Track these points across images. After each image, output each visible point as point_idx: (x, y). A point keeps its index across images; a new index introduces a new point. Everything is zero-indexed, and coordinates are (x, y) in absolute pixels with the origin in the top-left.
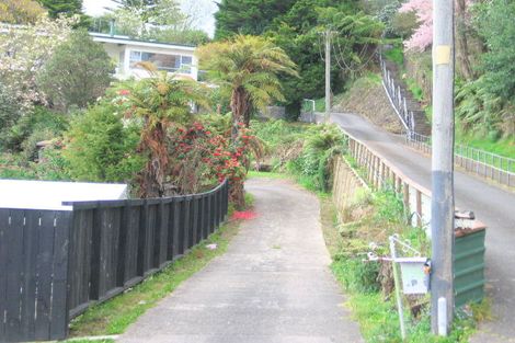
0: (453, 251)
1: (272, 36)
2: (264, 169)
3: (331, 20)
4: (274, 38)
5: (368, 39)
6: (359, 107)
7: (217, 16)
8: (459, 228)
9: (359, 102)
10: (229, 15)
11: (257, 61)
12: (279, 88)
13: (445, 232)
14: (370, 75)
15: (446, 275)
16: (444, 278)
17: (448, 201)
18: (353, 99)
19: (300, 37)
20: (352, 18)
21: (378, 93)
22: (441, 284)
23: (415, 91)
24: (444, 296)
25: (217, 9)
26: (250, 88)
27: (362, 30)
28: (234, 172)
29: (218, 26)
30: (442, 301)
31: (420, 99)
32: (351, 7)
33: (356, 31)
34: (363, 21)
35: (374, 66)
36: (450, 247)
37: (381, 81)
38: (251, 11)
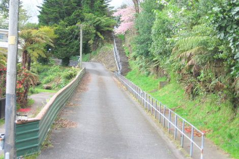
0: (14, 131)
1: (56, 26)
2: (48, 88)
3: (91, 19)
4: (57, 28)
5: (107, 28)
6: (103, 59)
7: (39, 17)
8: (20, 120)
9: (103, 57)
10: (45, 16)
11: (33, 38)
12: (44, 51)
13: (10, 122)
14: (108, 45)
15: (11, 142)
16: (9, 143)
17: (12, 107)
18: (100, 56)
19: (69, 27)
20: (100, 18)
21: (111, 53)
22: (8, 146)
23: (127, 53)
24: (9, 152)
25: (39, 14)
26: (30, 51)
27: (105, 24)
28: (19, 90)
29: (40, 22)
30: (7, 154)
31: (128, 56)
32: (101, 13)
33: (102, 25)
34: (106, 20)
35: (110, 41)
36: (13, 129)
37: (113, 48)
38: (54, 15)
